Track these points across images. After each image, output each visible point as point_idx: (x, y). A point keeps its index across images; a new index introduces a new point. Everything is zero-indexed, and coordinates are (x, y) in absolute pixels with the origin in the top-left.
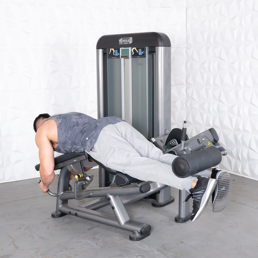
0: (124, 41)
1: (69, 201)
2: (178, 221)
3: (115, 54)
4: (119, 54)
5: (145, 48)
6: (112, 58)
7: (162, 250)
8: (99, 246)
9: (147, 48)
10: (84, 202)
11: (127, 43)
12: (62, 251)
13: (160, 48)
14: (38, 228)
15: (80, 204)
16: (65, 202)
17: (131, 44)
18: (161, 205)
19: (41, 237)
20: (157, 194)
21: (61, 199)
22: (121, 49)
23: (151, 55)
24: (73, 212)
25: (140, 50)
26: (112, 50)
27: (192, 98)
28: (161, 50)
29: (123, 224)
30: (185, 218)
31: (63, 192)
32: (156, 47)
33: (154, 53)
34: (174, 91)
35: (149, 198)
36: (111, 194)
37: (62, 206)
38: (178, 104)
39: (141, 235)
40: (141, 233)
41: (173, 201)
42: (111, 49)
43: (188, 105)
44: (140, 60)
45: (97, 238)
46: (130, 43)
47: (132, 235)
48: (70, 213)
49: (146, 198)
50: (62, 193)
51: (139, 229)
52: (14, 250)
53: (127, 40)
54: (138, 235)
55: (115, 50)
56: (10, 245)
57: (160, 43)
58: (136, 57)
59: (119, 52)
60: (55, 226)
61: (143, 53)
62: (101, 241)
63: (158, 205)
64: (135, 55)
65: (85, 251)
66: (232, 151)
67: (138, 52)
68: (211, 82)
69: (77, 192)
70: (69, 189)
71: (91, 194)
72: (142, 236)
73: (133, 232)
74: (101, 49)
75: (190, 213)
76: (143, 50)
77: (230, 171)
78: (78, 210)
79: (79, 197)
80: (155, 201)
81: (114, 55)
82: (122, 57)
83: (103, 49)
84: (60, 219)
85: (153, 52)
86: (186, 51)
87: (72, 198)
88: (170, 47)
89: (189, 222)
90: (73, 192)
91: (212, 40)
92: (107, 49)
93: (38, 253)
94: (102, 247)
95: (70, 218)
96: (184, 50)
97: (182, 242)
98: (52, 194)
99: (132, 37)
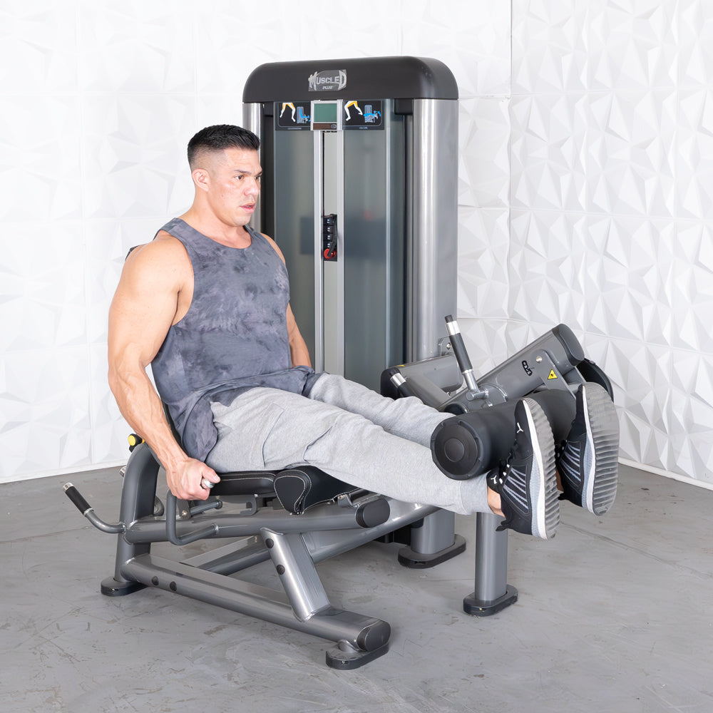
0: (323, 80)
1: (155, 547)
2: (472, 611)
3: (295, 117)
4: (309, 119)
5: (384, 102)
6: (286, 129)
7: (421, 697)
8: (236, 682)
9: (388, 102)
10: (199, 550)
11: (331, 88)
12: (124, 697)
13: (426, 104)
14: (58, 628)
15: (187, 557)
16: (142, 548)
17: (342, 90)
18: (424, 562)
19: (67, 655)
20: (413, 530)
21: (130, 541)
22: (313, 103)
23: (401, 124)
24: (165, 578)
25: (368, 108)
26: (287, 106)
27: (527, 245)
28: (428, 110)
29: (309, 618)
30: (493, 602)
31: (136, 521)
32: (415, 101)
33: (409, 117)
34: (468, 222)
35: (390, 541)
36: (276, 530)
37: (132, 561)
38: (486, 261)
39: (360, 652)
40: (360, 645)
41: (461, 549)
42: (284, 105)
43: (515, 264)
44: (368, 136)
45: (231, 659)
46: (340, 88)
47: (335, 653)
48: (155, 583)
49: (381, 539)
50: (132, 524)
51: (354, 634)
53: (331, 79)
54: (351, 651)
55: (296, 107)
57: (426, 88)
58: (358, 129)
59: (307, 112)
60: (108, 622)
61: (376, 116)
62: (242, 669)
63: (416, 562)
64: (355, 122)
65: (191, 699)
66: (641, 402)
67: (361, 113)
68: (582, 199)
69: (175, 521)
70: (156, 510)
71: (217, 528)
72: (364, 655)
73: (337, 642)
74: (255, 104)
75: (508, 585)
76: (378, 107)
77: (634, 461)
78: (178, 574)
79: (181, 537)
80: (409, 548)
81: (294, 121)
82: (317, 127)
83: (262, 103)
84: (126, 601)
85: (405, 114)
86: (510, 108)
87: (162, 538)
88: (455, 101)
89: (504, 615)
90: (164, 521)
91: (584, 78)
92: (274, 103)
93: (53, 703)
94: (242, 686)
95: (157, 596)
96: (504, 106)
97: (482, 676)
98: (104, 526)
99: (345, 70)
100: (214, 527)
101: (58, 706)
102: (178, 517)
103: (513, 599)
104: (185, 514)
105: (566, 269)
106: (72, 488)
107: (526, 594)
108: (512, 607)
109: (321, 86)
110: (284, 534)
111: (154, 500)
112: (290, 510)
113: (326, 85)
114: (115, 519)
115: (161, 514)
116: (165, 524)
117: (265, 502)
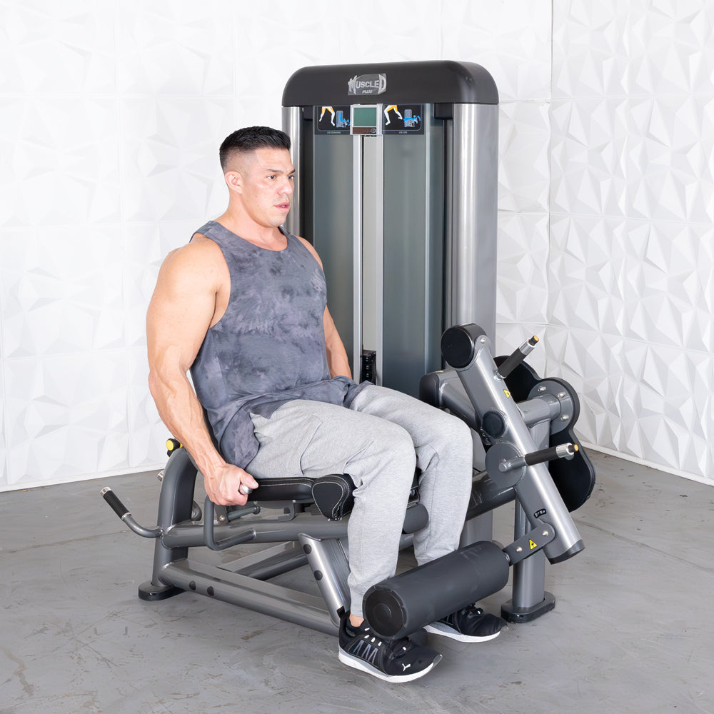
0: (363, 84)
1: (192, 552)
2: (510, 618)
3: (335, 121)
4: (349, 123)
5: (424, 107)
6: (326, 133)
7: (459, 704)
8: (273, 688)
9: (428, 106)
10: (237, 555)
11: (371, 92)
12: (161, 702)
13: (465, 107)
14: (96, 632)
15: (223, 562)
16: (179, 553)
17: (383, 94)
19: (104, 659)
21: (168, 546)
22: (352, 107)
23: (440, 129)
24: (202, 583)
25: (408, 112)
26: (326, 110)
27: (566, 250)
28: (468, 115)
30: (531, 608)
31: (173, 526)
32: (455, 105)
33: (449, 122)
34: (508, 227)
36: (314, 536)
37: (171, 565)
38: (525, 267)
42: (324, 108)
43: (555, 271)
44: (408, 141)
45: (269, 665)
46: (380, 92)
48: (193, 587)
50: (170, 528)
52: (21, 698)
53: (371, 83)
55: (335, 111)
56: (9, 680)
57: (466, 92)
58: (397, 133)
59: (347, 116)
60: (147, 627)
61: (416, 120)
62: (280, 674)
64: (394, 126)
65: (229, 704)
66: (680, 409)
67: (401, 118)
68: (622, 204)
69: (213, 526)
70: (194, 515)
71: (255, 533)
74: (295, 108)
75: (545, 592)
76: (418, 111)
77: (674, 468)
78: (218, 580)
79: (219, 543)
81: (334, 125)
82: (356, 131)
83: (301, 106)
84: (164, 605)
85: (445, 118)
86: (550, 112)
87: (200, 543)
88: (495, 106)
89: (542, 622)
90: (202, 526)
91: (624, 82)
92: (314, 107)
93: (91, 707)
94: (280, 691)
95: (195, 601)
96: (544, 110)
97: (519, 683)
98: (141, 531)
99: (385, 74)
100: (251, 532)
101: (95, 710)
102: (216, 522)
103: (551, 606)
104: (223, 519)
105: (605, 274)
106: (110, 492)
107: (563, 600)
108: (550, 614)
109: (361, 89)
110: (322, 540)
111: (191, 504)
112: (328, 516)
113: (365, 89)
114: (153, 524)
115: (199, 519)
116: (202, 528)
117: (302, 508)
